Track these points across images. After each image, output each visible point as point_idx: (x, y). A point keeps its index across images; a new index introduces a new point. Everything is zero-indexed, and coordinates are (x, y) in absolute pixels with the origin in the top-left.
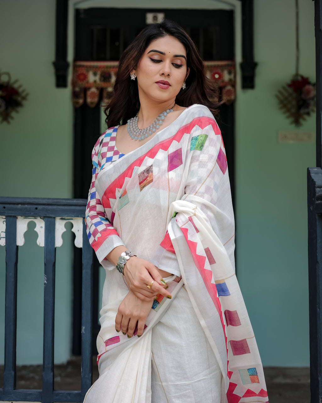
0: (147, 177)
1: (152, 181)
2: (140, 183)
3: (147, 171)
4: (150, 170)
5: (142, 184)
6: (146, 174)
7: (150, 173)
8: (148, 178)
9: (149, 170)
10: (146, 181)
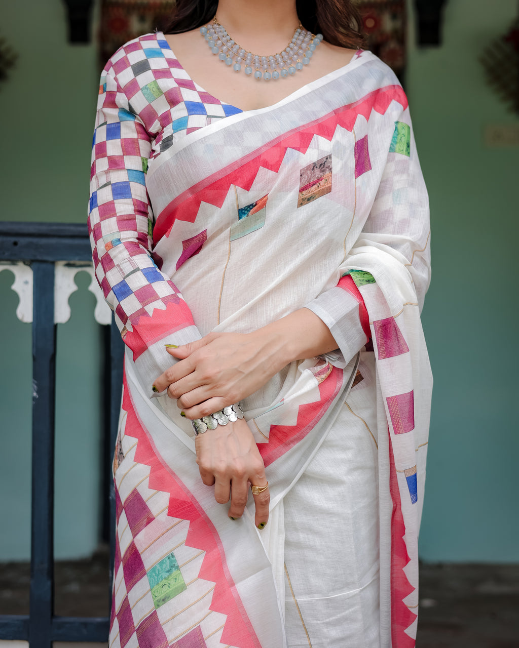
0: (320, 179)
1: (329, 190)
2: (301, 190)
3: (321, 165)
4: (327, 165)
5: (304, 192)
6: (317, 173)
7: (327, 173)
8: (322, 183)
9: (323, 165)
10: (315, 186)
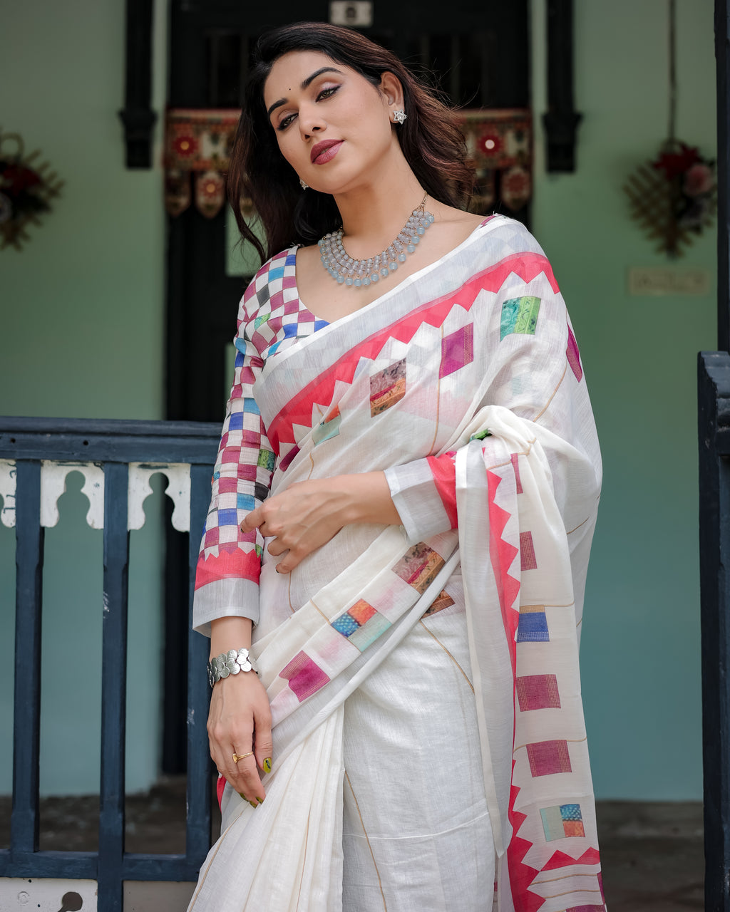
0: (391, 387)
1: (402, 396)
2: (373, 399)
3: (392, 372)
4: (399, 370)
5: (376, 401)
6: (389, 380)
7: (400, 379)
8: (394, 390)
9: (396, 371)
10: (387, 394)
